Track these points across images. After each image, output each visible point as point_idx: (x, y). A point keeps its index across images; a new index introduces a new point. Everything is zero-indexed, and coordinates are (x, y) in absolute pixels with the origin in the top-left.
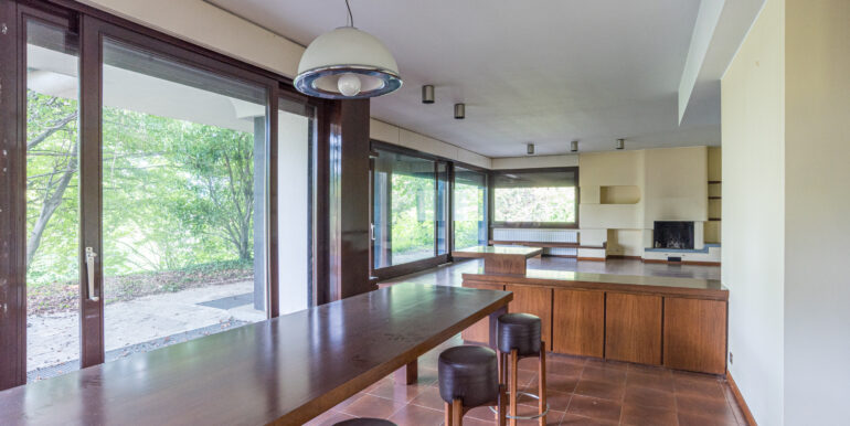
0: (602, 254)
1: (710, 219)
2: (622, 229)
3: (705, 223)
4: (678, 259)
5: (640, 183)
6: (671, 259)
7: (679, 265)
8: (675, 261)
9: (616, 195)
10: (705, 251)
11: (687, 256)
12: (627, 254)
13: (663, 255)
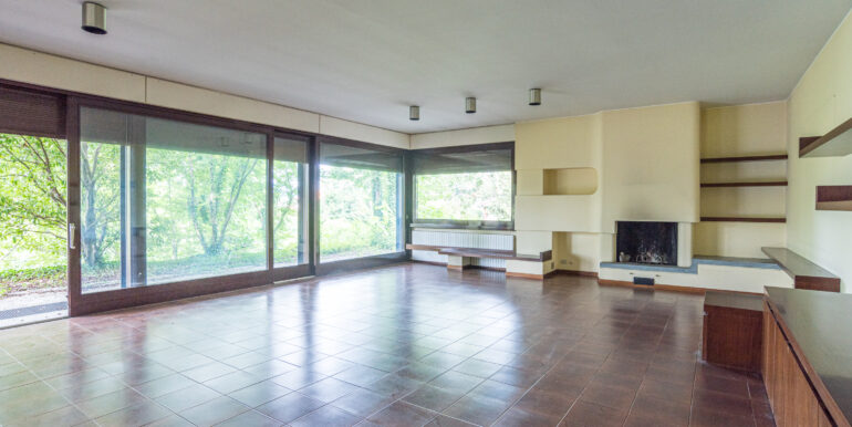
0: (538, 269)
1: (703, 219)
2: (575, 233)
3: (694, 225)
4: (650, 282)
5: (597, 163)
6: (638, 281)
7: (651, 292)
8: (644, 285)
9: (569, 181)
10: (692, 270)
11: (664, 277)
12: (584, 268)
13: (627, 274)
